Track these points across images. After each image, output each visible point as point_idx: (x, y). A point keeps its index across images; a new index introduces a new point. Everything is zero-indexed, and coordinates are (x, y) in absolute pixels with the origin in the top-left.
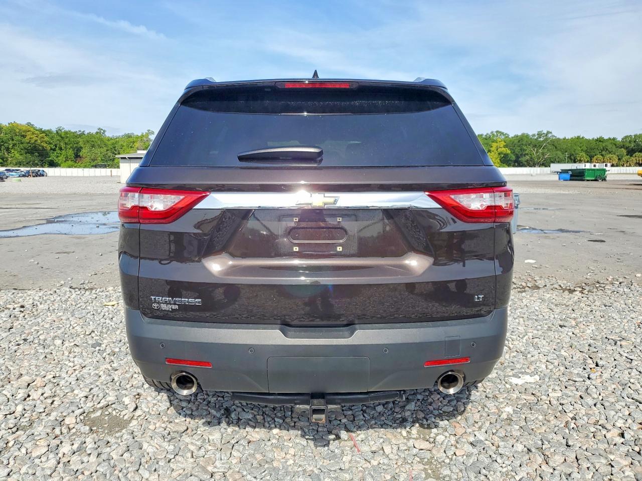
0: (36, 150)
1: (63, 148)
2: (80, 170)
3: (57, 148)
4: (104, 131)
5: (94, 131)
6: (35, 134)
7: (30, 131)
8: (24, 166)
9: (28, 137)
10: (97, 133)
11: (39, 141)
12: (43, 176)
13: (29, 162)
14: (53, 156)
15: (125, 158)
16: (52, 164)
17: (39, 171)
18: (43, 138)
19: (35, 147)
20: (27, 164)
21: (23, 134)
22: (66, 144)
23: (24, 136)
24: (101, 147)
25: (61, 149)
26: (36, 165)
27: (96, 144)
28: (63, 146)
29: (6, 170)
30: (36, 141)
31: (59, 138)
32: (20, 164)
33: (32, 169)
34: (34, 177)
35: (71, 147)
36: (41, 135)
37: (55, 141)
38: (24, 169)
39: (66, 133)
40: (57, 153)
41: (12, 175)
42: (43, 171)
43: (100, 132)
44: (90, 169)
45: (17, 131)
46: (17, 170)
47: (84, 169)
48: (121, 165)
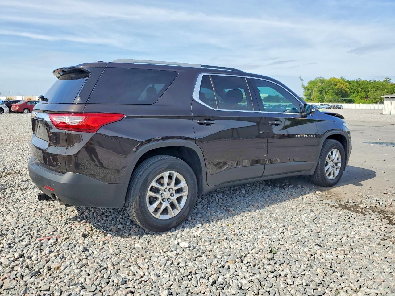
0: (342, 93)
1: (359, 92)
2: (365, 105)
3: (356, 92)
4: (390, 79)
5: (382, 80)
6: (342, 84)
7: (340, 82)
8: (332, 102)
9: (338, 86)
10: (384, 81)
11: (344, 88)
12: (340, 108)
13: (335, 100)
14: (352, 97)
15: (388, 98)
16: (351, 101)
17: (338, 105)
18: (347, 85)
19: (341, 91)
20: (334, 101)
21: (336, 84)
22: (361, 89)
23: (336, 85)
24: (382, 90)
25: (358, 92)
26: (338, 102)
27: (379, 88)
28: (359, 90)
29: (321, 105)
30: (342, 87)
31: (358, 85)
32: (330, 101)
33: (334, 104)
34: (335, 109)
35: (364, 91)
36: (345, 84)
37: (354, 88)
38: (330, 104)
39: (363, 82)
40: (355, 95)
41: (323, 107)
42: (341, 106)
43: (387, 81)
44: (371, 105)
45: (333, 82)
46: (327, 105)
47: (368, 105)
48: (385, 102)
